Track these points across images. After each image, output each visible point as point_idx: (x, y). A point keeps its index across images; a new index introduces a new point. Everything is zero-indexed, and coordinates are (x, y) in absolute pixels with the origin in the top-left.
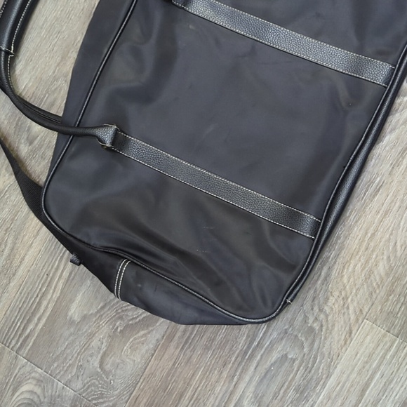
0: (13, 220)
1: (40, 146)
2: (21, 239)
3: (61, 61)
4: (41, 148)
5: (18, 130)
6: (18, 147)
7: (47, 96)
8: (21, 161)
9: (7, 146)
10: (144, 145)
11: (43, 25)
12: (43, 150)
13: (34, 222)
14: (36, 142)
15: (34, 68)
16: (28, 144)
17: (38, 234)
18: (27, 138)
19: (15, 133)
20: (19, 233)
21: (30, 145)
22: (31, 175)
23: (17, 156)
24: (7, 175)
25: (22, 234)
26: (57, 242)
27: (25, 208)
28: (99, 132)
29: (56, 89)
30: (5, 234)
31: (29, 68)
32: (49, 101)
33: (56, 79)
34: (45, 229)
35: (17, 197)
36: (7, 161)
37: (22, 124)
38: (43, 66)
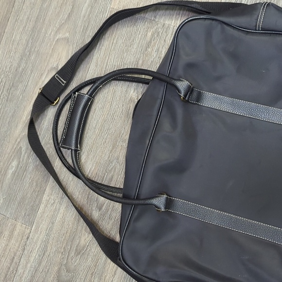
0: (95, 266)
1: (107, 210)
2: (104, 279)
3: (113, 149)
4: (108, 211)
5: (89, 201)
6: (91, 213)
7: (106, 174)
8: (95, 223)
9: (84, 213)
10: (184, 202)
11: (96, 126)
12: (109, 212)
13: (111, 265)
14: (104, 208)
15: (94, 156)
16: (98, 210)
17: (115, 274)
18: (97, 205)
19: (87, 203)
20: (102, 275)
21: (99, 211)
22: (103, 232)
23: (92, 219)
24: (86, 234)
25: (104, 276)
26: (130, 278)
27: (103, 256)
28: (155, 201)
29: (112, 169)
30: (92, 277)
31: (91, 157)
32: (108, 178)
33: (110, 162)
34: (120, 269)
35: (96, 249)
36: (85, 224)
37: (91, 197)
38: (100, 154)
